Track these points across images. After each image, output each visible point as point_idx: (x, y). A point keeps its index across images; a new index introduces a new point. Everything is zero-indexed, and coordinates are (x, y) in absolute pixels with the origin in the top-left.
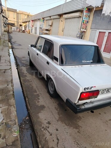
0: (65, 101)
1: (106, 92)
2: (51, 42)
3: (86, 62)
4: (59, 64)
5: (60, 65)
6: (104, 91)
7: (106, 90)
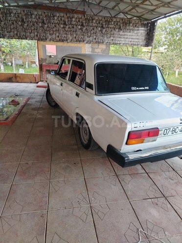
0: (105, 150)
1: (170, 133)
2: (81, 61)
3: (138, 88)
4: (94, 93)
5: (96, 95)
6: (168, 131)
7: (171, 130)
